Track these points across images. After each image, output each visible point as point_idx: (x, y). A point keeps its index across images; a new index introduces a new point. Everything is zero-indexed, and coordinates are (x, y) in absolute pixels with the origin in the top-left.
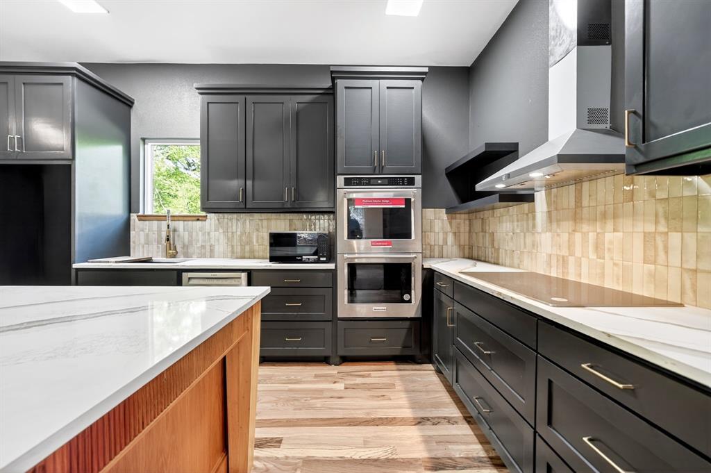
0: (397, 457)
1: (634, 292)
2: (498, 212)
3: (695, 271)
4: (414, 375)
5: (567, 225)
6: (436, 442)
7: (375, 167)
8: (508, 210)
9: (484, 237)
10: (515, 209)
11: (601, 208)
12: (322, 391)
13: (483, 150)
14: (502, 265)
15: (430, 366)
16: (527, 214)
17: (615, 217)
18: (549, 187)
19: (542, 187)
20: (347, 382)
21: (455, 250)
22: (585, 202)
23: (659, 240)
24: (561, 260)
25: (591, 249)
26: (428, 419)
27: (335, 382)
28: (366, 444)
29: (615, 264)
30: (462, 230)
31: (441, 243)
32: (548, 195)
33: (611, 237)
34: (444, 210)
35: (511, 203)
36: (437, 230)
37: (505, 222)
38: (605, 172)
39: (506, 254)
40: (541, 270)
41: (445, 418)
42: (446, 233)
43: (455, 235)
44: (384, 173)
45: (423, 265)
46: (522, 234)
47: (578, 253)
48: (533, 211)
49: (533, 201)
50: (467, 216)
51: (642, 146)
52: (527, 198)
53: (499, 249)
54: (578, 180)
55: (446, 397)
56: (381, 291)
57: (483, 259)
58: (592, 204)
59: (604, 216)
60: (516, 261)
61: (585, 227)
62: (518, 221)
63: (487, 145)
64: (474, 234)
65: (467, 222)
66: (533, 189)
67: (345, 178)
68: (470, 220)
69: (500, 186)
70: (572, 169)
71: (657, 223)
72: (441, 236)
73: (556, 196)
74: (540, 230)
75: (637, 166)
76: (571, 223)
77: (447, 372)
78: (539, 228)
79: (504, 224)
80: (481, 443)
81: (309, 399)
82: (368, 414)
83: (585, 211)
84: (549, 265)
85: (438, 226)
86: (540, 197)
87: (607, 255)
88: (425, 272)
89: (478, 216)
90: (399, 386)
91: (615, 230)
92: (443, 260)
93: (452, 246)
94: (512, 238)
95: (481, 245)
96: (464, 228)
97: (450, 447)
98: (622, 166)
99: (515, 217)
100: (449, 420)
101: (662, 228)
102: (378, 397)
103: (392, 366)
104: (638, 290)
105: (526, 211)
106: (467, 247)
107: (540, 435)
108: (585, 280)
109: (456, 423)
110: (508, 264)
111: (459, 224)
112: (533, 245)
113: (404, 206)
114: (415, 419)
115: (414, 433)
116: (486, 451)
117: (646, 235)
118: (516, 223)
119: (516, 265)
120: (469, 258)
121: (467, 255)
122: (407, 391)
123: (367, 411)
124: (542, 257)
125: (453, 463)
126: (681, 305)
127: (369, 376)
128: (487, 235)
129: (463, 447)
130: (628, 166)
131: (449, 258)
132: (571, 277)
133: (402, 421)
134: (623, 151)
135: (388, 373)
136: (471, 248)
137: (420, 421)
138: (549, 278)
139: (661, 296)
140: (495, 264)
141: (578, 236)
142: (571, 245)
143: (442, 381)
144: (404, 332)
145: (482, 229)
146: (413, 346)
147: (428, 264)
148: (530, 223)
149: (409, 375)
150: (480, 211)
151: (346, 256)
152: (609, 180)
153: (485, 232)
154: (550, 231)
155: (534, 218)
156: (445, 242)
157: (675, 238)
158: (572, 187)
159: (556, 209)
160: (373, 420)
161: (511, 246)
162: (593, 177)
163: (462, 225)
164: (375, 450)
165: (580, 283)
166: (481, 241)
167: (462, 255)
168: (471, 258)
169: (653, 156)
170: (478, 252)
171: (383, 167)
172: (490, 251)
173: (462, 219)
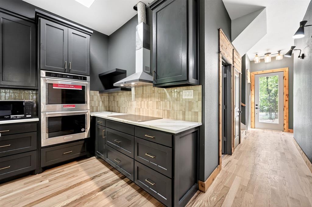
0: (86, 194)
1: (155, 117)
2: (120, 94)
3: (165, 110)
4: (87, 163)
5: (140, 99)
6: (101, 182)
7: (66, 69)
8: (123, 93)
9: (114, 103)
10: (125, 93)
11: (148, 95)
12: (33, 188)
13: (115, 71)
14: (121, 113)
15: (94, 157)
16: (129, 95)
17: (151, 97)
18: (135, 87)
19: (133, 87)
20: (49, 179)
21: (103, 108)
22: (144, 93)
23: (159, 103)
24: (139, 109)
25: (146, 106)
26: (96, 176)
27: (41, 181)
28: (68, 197)
29: (151, 110)
30: (106, 100)
31: (97, 106)
32: (135, 89)
33: (150, 102)
34: (98, 92)
35: (124, 91)
36: (95, 100)
37: (122, 97)
38: (149, 85)
39: (122, 108)
40: (133, 113)
41: (103, 173)
42: (99, 102)
43: (103, 102)
44: (70, 72)
45: (90, 115)
46: (128, 102)
47: (143, 107)
48: (131, 94)
49: (131, 91)
50: (107, 94)
51: (156, 80)
52: (129, 90)
53: (120, 107)
54: (143, 86)
55: (103, 166)
56: (60, 132)
57: (114, 111)
58: (146, 93)
59: (149, 97)
60: (126, 111)
61: (144, 100)
62: (126, 97)
63: (117, 69)
64: (111, 102)
65: (108, 97)
66: (131, 87)
67: (46, 72)
68: (109, 96)
69: (122, 85)
70: (141, 83)
71: (158, 99)
72: (97, 102)
73: (137, 90)
74: (133, 101)
75: (155, 85)
76: (141, 98)
77: (103, 156)
78: (133, 100)
79: (122, 98)
80: (117, 175)
81: (24, 196)
82: (67, 186)
83: (144, 95)
84: (136, 111)
85: (95, 98)
86: (133, 90)
87: (149, 108)
88: (91, 118)
89: (112, 95)
90: (80, 169)
91: (151, 101)
92: (98, 112)
93: (102, 107)
94: (124, 103)
95: (113, 106)
96: (107, 99)
97: (106, 181)
98: (152, 84)
99: (125, 96)
100: (105, 173)
101: (159, 100)
102: (71, 177)
103: (75, 163)
104: (156, 116)
105: (129, 94)
106: (107, 107)
107: (136, 160)
108: (144, 115)
109: (108, 172)
110: (123, 112)
111: (104, 98)
112: (131, 105)
113: (81, 89)
114: (90, 178)
115: (91, 183)
116: (119, 176)
117: (157, 101)
118: (125, 98)
119: (126, 112)
120: (108, 111)
121: (107, 110)
122: (85, 170)
123: (66, 185)
124: (134, 109)
125: (108, 185)
126: (162, 118)
127: (63, 171)
128: (116, 102)
129: (111, 179)
130: (153, 84)
131: (101, 111)
132: (141, 115)
133: (86, 181)
134: (152, 80)
135: (75, 166)
136: (109, 107)
137: (93, 178)
138: (135, 115)
139: (159, 117)
140: (118, 112)
141: (143, 102)
142: (141, 105)
143: (100, 161)
144: (82, 146)
145: (114, 99)
146: (86, 151)
147: (93, 114)
148: (130, 98)
149: (85, 163)
150: (112, 93)
151: (47, 113)
152: (150, 87)
153: (115, 101)
154: (136, 101)
155: (131, 96)
156: (99, 105)
157: (161, 102)
158: (141, 88)
159: (137, 94)
160: (70, 187)
161: (124, 106)
162: (146, 85)
163: (106, 98)
164: (75, 197)
165: (143, 116)
166: (113, 104)
167: (105, 110)
168: (109, 111)
169: (158, 83)
170: (112, 109)
171: (70, 70)
172: (116, 108)
173: (105, 96)
